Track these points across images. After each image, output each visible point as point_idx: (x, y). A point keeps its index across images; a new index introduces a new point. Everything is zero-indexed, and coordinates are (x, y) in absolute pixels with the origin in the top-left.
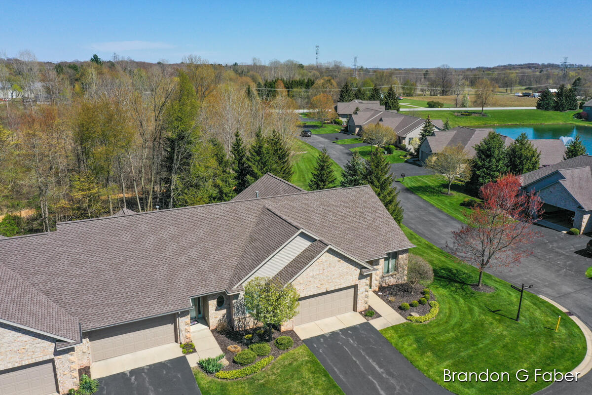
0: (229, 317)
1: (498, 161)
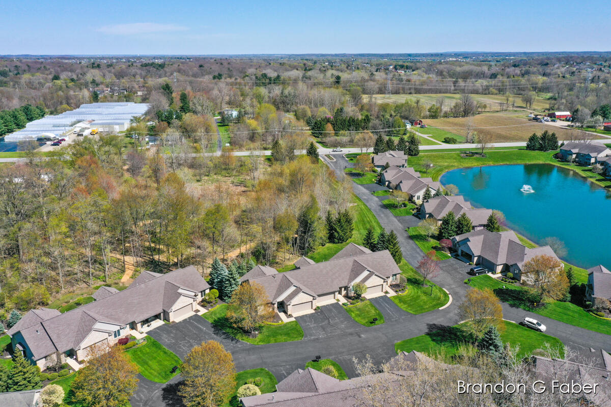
0: (347, 293)
1: (451, 226)
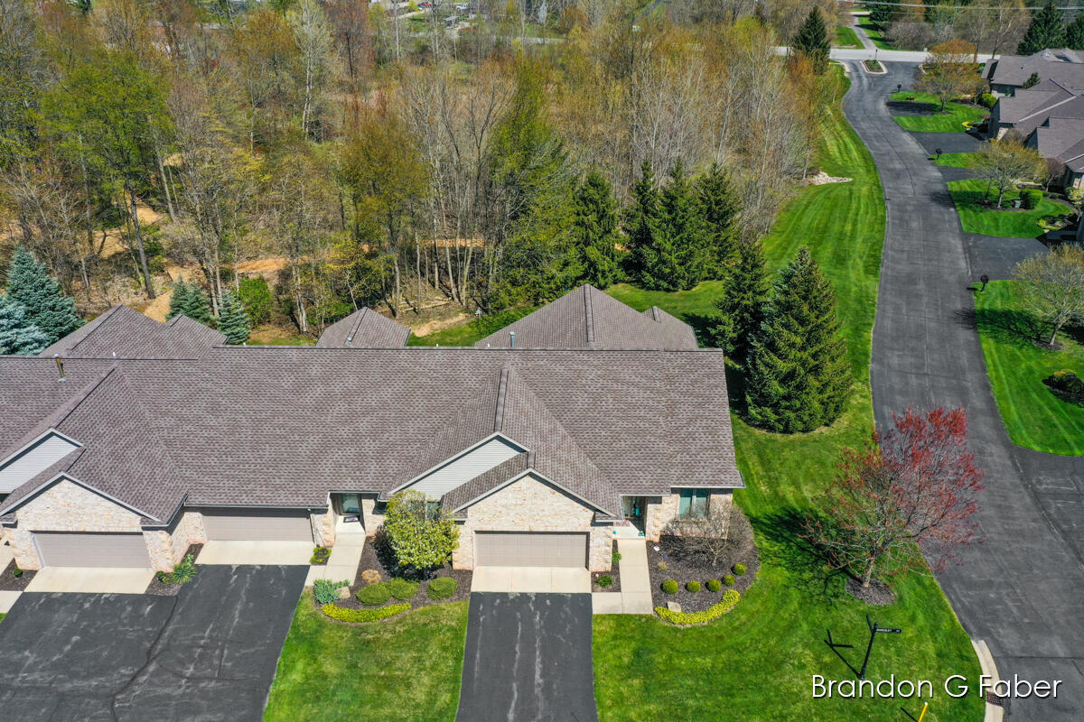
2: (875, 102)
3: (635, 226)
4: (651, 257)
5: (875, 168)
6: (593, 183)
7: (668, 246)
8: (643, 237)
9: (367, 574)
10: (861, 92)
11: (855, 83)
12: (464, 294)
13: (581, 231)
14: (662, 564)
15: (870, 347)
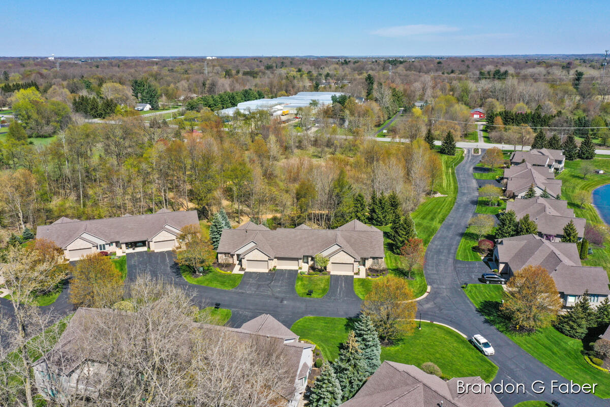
0: (314, 264)
2: (470, 167)
3: (371, 208)
4: (375, 216)
5: (457, 192)
6: (360, 196)
7: (380, 213)
8: (373, 211)
9: (310, 271)
10: (467, 162)
11: (465, 159)
12: (323, 225)
13: (356, 209)
14: (368, 272)
15: (431, 240)
